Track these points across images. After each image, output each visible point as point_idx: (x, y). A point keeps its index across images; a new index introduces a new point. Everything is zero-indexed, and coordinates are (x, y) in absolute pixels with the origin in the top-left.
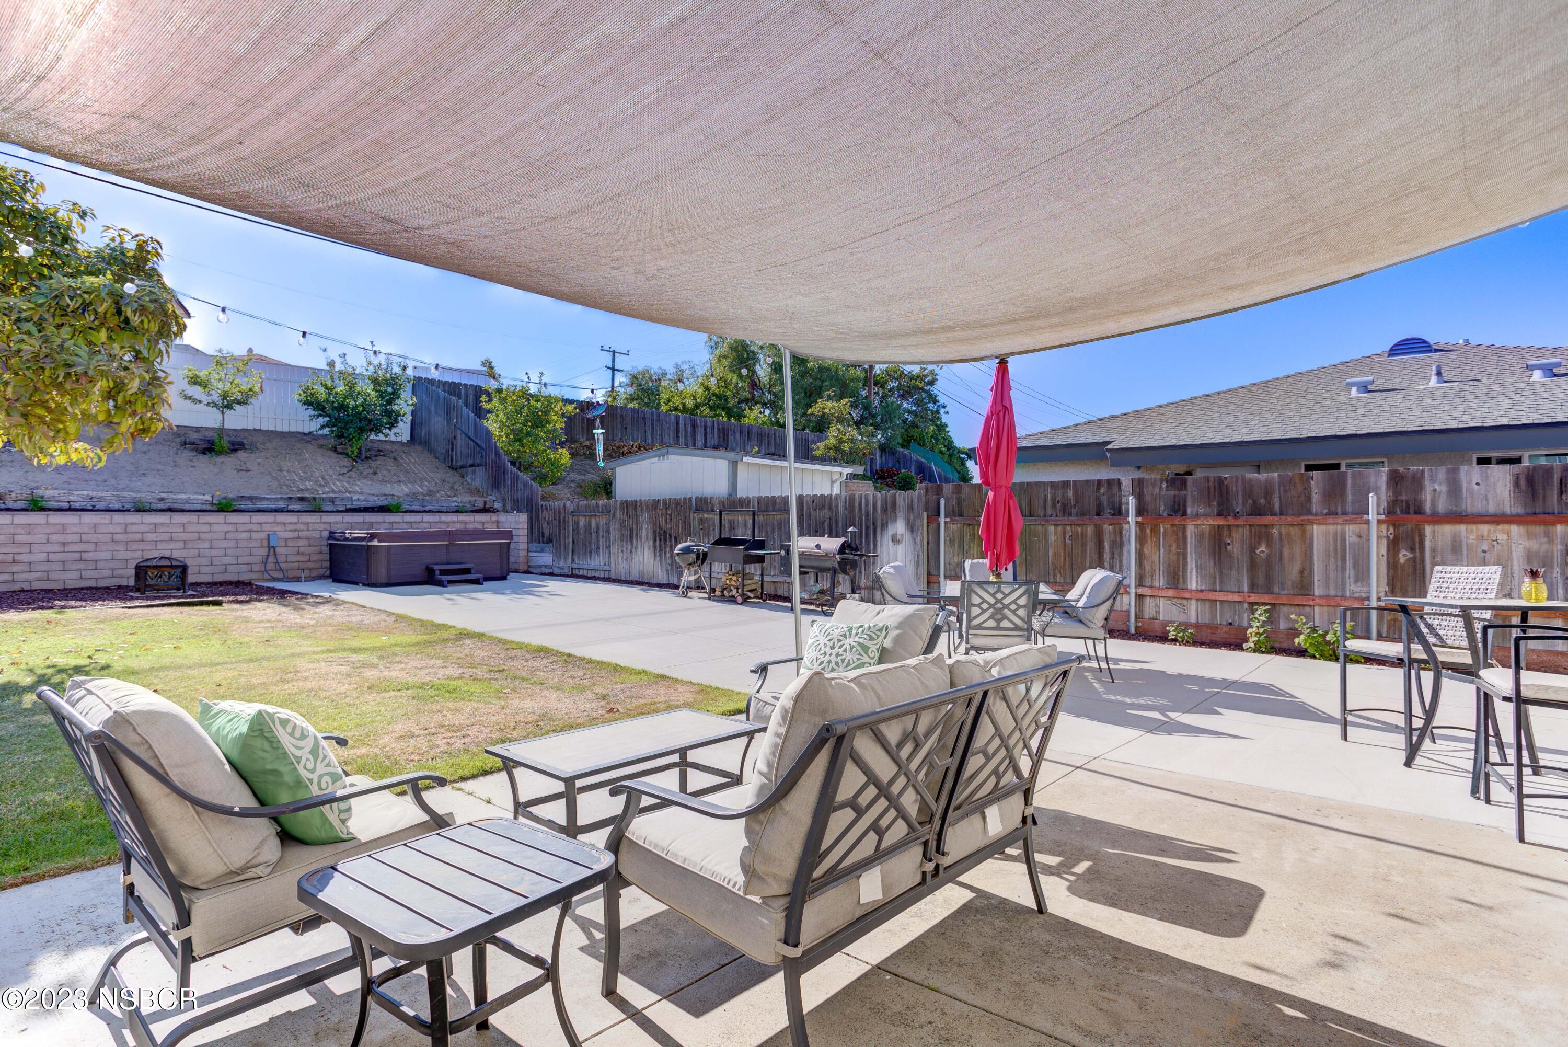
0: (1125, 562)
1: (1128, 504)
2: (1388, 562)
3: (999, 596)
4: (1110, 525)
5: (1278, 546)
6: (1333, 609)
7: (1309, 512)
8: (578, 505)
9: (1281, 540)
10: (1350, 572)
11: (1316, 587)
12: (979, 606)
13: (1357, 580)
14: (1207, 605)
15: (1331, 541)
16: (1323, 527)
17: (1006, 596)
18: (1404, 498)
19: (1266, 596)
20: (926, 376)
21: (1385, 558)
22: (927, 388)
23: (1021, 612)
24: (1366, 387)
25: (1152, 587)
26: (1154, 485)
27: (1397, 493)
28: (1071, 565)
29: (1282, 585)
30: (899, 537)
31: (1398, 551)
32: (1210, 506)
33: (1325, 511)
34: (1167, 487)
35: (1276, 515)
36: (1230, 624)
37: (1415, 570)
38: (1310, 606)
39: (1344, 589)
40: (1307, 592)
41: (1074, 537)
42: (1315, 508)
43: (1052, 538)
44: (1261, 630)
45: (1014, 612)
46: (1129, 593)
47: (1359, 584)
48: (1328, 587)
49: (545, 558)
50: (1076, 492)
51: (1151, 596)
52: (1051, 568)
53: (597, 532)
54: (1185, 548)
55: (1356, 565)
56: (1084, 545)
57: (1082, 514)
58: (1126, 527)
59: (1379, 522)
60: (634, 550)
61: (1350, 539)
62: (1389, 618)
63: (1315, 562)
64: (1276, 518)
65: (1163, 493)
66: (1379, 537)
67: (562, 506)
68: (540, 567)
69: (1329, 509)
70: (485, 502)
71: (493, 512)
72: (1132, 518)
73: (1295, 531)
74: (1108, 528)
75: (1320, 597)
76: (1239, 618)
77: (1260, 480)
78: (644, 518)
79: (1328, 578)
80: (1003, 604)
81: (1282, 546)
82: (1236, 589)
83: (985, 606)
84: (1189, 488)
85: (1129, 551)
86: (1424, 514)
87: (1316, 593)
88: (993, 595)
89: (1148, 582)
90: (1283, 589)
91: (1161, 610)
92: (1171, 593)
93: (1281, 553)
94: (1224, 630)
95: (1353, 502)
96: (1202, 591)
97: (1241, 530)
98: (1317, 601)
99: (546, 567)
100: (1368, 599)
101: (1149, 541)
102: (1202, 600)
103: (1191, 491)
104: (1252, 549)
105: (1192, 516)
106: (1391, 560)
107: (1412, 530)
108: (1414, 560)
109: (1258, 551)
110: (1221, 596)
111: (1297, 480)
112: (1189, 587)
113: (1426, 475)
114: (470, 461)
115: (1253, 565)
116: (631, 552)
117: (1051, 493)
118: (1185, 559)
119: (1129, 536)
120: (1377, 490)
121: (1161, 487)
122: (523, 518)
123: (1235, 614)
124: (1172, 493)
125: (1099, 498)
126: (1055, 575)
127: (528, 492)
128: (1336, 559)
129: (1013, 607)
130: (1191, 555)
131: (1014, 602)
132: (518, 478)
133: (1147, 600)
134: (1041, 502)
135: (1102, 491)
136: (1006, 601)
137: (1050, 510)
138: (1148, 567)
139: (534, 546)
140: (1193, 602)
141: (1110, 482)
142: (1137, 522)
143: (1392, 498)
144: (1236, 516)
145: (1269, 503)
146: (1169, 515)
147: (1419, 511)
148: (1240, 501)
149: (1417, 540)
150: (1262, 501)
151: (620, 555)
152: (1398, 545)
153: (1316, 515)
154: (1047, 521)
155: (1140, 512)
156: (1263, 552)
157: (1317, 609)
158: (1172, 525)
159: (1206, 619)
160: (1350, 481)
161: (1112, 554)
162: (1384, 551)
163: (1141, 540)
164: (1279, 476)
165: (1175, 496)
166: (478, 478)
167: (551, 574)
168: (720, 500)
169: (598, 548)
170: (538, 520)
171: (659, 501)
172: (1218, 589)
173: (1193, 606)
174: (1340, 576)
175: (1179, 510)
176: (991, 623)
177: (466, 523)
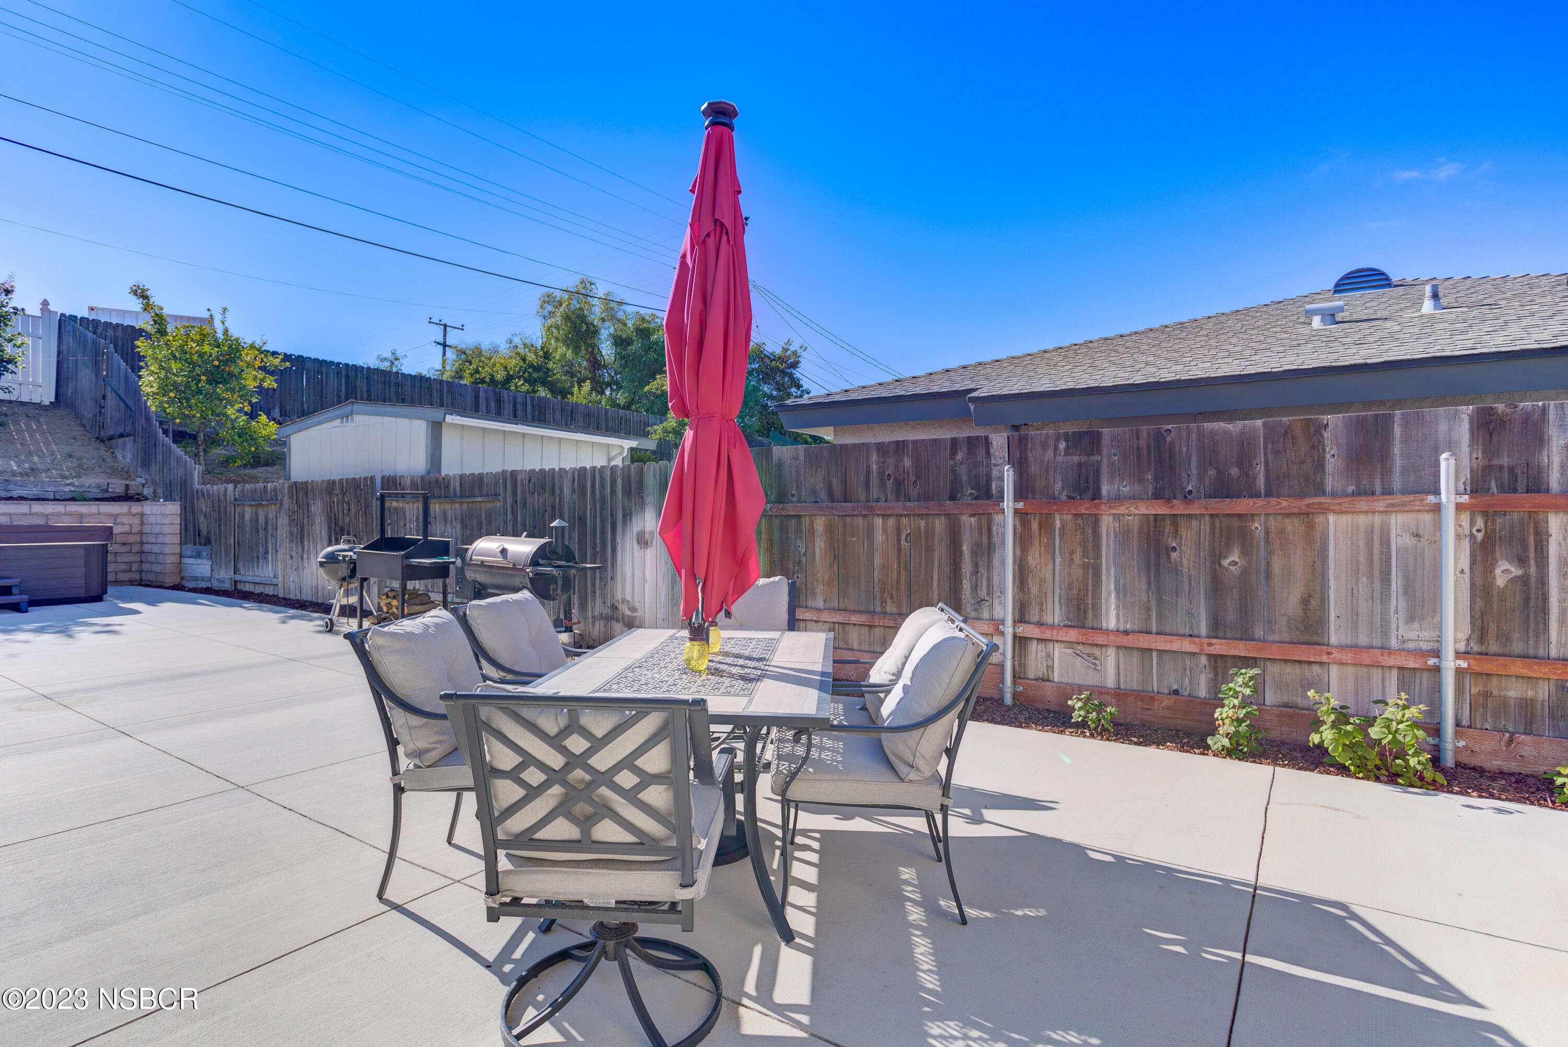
0: (996, 580)
1: (1001, 479)
2: (1473, 585)
3: (576, 744)
4: (973, 515)
5: (1262, 552)
6: (1363, 671)
7: (1320, 490)
8: (243, 490)
9: (1267, 542)
10: (1397, 601)
11: (1332, 629)
12: (514, 775)
13: (1411, 618)
14: (1136, 657)
15: (1362, 544)
16: (1346, 519)
17: (598, 744)
18: (1505, 461)
19: (1241, 644)
20: (789, 357)
21: (1467, 576)
22: (789, 371)
23: (656, 796)
24: (1333, 315)
25: (1040, 624)
26: (1045, 446)
27: (1490, 452)
28: (909, 585)
29: (1270, 624)
30: (647, 536)
31: (1494, 564)
32: (1141, 481)
33: (1350, 489)
34: (1067, 448)
35: (1258, 496)
36: (1176, 692)
37: (1527, 600)
38: (1321, 664)
39: (1385, 633)
40: (1315, 638)
41: (913, 537)
42: (1330, 482)
43: (879, 538)
44: (1242, 713)
45: (631, 796)
46: (1002, 634)
47: (1416, 625)
48: (1355, 628)
49: (201, 568)
50: (917, 460)
51: (1040, 640)
52: (877, 588)
53: (266, 529)
54: (1098, 556)
55: (1408, 589)
56: (929, 550)
57: (926, 497)
58: (998, 518)
59: (1459, 507)
60: (305, 556)
61: (1399, 540)
62: (1474, 691)
63: (1332, 583)
64: (1261, 502)
65: (1060, 459)
66: (1458, 537)
67: (222, 492)
68: (196, 579)
69: (1358, 485)
70: (127, 487)
71: (138, 500)
72: (1008, 504)
73: (1293, 526)
74: (968, 521)
75: (1342, 647)
76: (1191, 682)
77: (1230, 433)
78: (317, 507)
79: (1355, 613)
80: (589, 769)
81: (1270, 554)
82: (1187, 631)
83: (534, 776)
84: (1105, 451)
85: (1003, 562)
86: (1548, 490)
87: (1333, 640)
88: (555, 742)
89: (1034, 616)
90: (1272, 631)
91: (1056, 664)
92: (1073, 635)
93: (1268, 565)
94: (1166, 703)
95: (1404, 471)
96: (1126, 632)
97: (1195, 524)
98: (1336, 655)
99: (203, 579)
100: (1437, 654)
101: (1037, 544)
102: (1126, 648)
103: (1108, 456)
104: (1216, 558)
105: (1110, 499)
106: (1479, 582)
107: (1522, 523)
108: (1524, 580)
109: (1225, 563)
110: (1161, 643)
111: (1298, 432)
112: (1104, 625)
113: (1552, 415)
114: (121, 430)
115: (1217, 585)
116: (302, 557)
117: (878, 463)
118: (1097, 574)
119: (1003, 535)
120: (1451, 446)
121: (1056, 449)
122: (173, 508)
123: (1184, 674)
124: (1076, 459)
125: (953, 471)
126: (883, 601)
127: (181, 472)
128: (1371, 577)
129: (626, 779)
130: (1108, 568)
131: (628, 763)
132: (170, 452)
133: (1033, 647)
134: (862, 478)
135: (959, 457)
136: (603, 761)
137: (875, 492)
138: (1034, 589)
139: (189, 549)
140: (1111, 652)
141: (972, 442)
142: (1016, 511)
143: (1481, 462)
144: (1187, 497)
145: (1246, 474)
146: (1070, 498)
147: (1537, 485)
148: (1194, 471)
149: (1532, 541)
150: (1234, 471)
151: (289, 562)
152: (1494, 551)
153: (1334, 495)
154: (871, 509)
155: (1021, 493)
156: (1234, 563)
157: (1334, 670)
158: (1076, 516)
159: (1132, 682)
160: (1397, 431)
161: (976, 566)
162: (1465, 564)
163: (1023, 541)
164: (1265, 425)
165: (1080, 465)
166: (126, 454)
167: (208, 591)
168: (412, 481)
169: (267, 552)
170: (193, 512)
171: (334, 482)
172: (1154, 630)
173: (1110, 659)
174: (1378, 608)
175: (1087, 488)
176: (562, 829)
177: (82, 516)
